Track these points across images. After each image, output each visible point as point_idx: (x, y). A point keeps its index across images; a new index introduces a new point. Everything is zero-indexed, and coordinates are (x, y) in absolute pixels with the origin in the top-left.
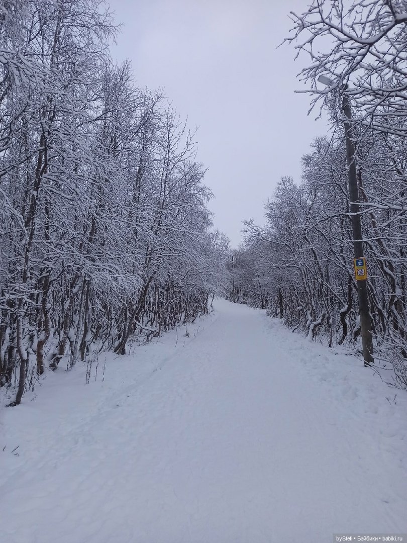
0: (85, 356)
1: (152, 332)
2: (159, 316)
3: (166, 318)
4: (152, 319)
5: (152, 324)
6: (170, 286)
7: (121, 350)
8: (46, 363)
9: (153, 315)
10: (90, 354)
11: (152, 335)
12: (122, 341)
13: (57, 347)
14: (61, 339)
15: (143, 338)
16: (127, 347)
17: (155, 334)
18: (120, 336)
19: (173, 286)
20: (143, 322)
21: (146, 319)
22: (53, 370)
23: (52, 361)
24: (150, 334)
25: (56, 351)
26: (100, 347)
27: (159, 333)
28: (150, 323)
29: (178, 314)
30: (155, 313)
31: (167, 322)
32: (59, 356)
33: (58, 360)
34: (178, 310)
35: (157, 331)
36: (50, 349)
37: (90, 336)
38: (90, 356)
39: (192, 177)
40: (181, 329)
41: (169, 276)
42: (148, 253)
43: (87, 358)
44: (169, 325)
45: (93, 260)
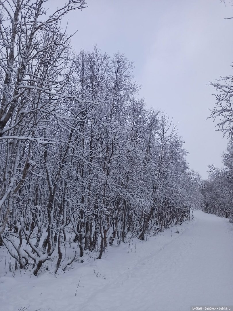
0: (124, 239)
1: (158, 229)
2: (161, 220)
3: (165, 221)
4: (156, 221)
5: (157, 225)
6: (166, 203)
7: (142, 238)
8: (108, 242)
9: (157, 219)
10: (127, 238)
11: (157, 231)
12: (143, 233)
13: (112, 234)
14: (114, 230)
15: (152, 232)
16: (145, 237)
17: (159, 230)
18: (141, 230)
19: (168, 203)
20: (152, 223)
21: (153, 222)
22: (111, 245)
23: (110, 241)
24: (157, 230)
25: (112, 236)
26: (131, 236)
27: (161, 230)
28: (156, 224)
29: (172, 220)
30: (159, 218)
31: (165, 224)
32: (113, 239)
33: (113, 240)
34: (171, 217)
35: (161, 228)
36: (109, 235)
37: (126, 230)
38: (127, 240)
39: (177, 143)
40: (174, 228)
41: (166, 198)
42: (154, 186)
43: (125, 241)
44: (166, 226)
45: (130, 192)
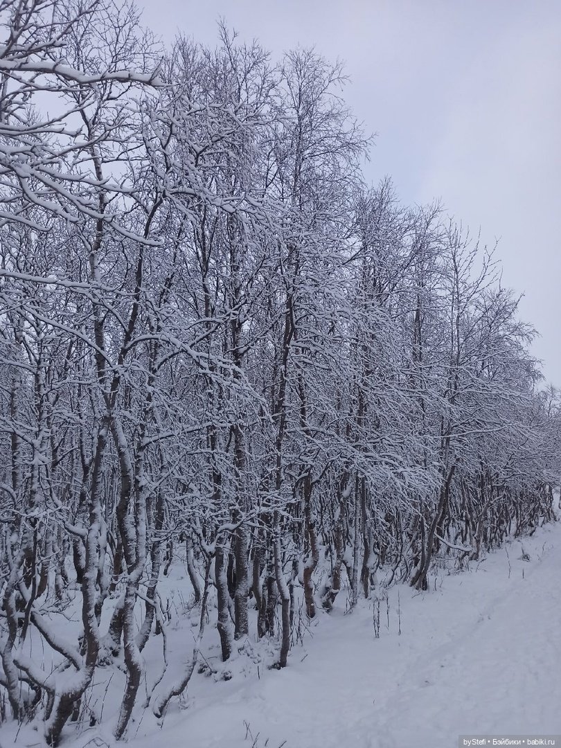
0: (369, 590)
1: (467, 553)
2: (473, 525)
3: (486, 529)
4: (462, 531)
5: (464, 540)
6: (483, 480)
7: (421, 582)
8: (318, 601)
9: (463, 524)
10: (377, 587)
11: (467, 558)
12: (421, 568)
13: (330, 576)
14: (334, 565)
15: (452, 563)
16: (430, 578)
17: (471, 554)
18: (416, 560)
19: (490, 479)
20: (449, 536)
21: (453, 531)
22: (328, 611)
23: (325, 598)
24: (464, 556)
25: (330, 584)
26: (390, 577)
27: (477, 554)
28: (460, 536)
29: (505, 524)
30: (467, 522)
31: (488, 535)
32: (334, 591)
33: (333, 596)
34: (503, 516)
35: (475, 550)
36: (321, 579)
37: (373, 559)
38: (377, 592)
39: (499, 311)
40: (513, 548)
41: (481, 463)
42: (444, 431)
43: (371, 594)
44: (491, 541)
45: (366, 450)
